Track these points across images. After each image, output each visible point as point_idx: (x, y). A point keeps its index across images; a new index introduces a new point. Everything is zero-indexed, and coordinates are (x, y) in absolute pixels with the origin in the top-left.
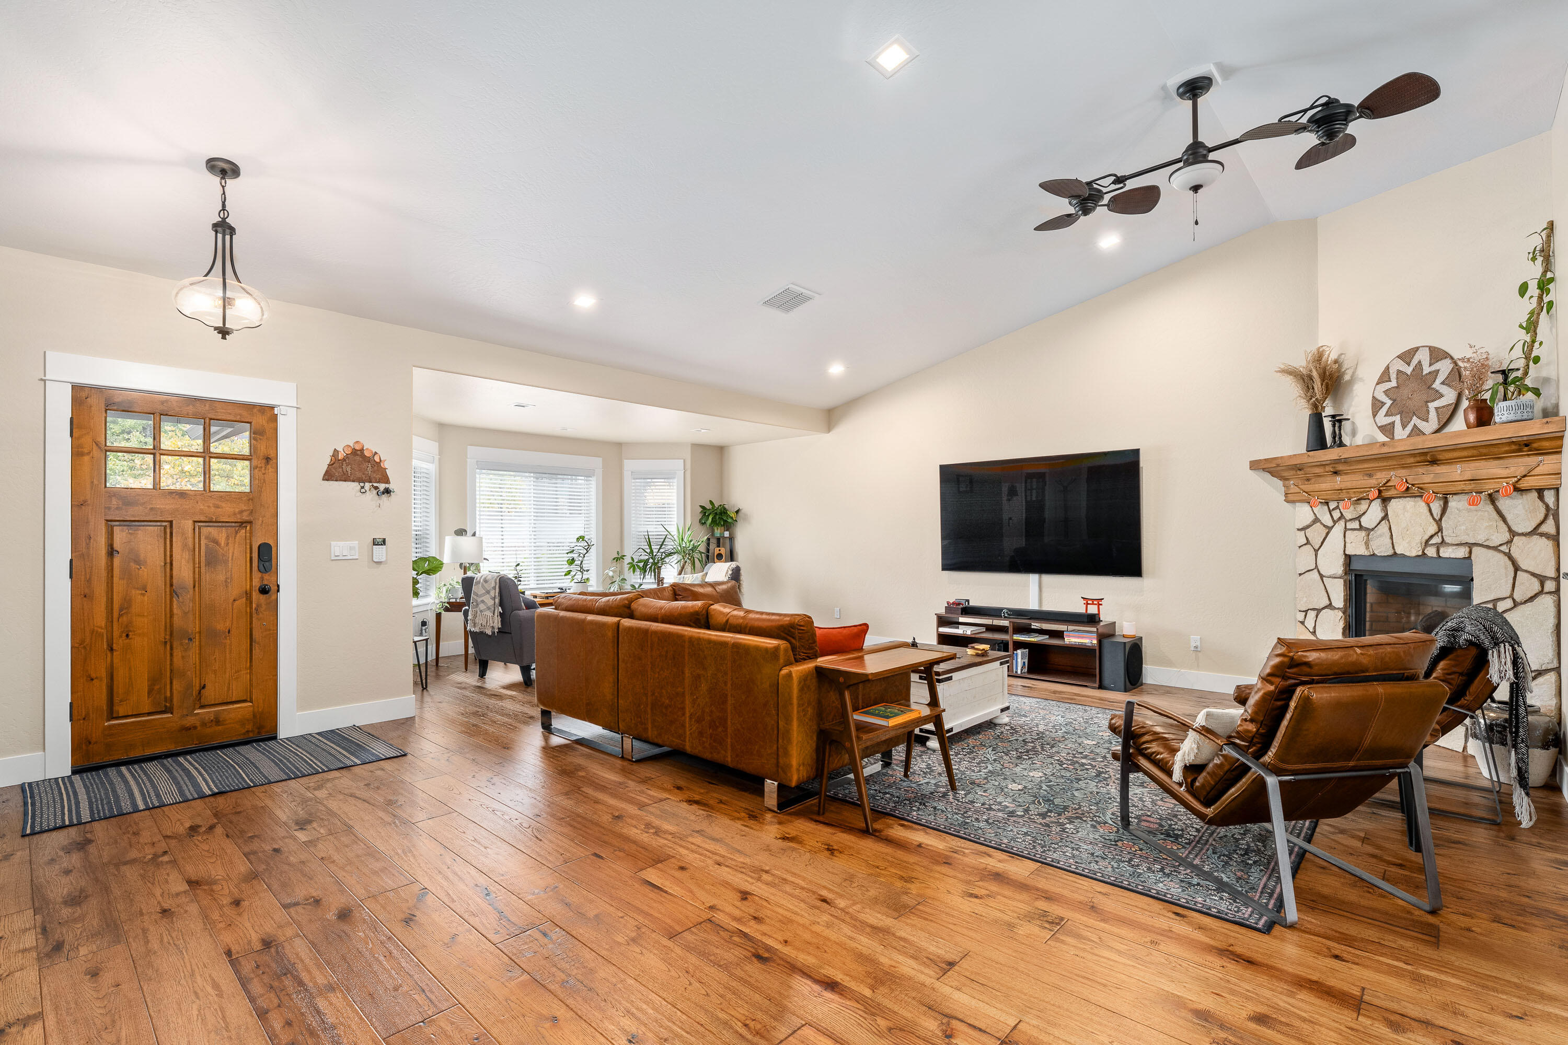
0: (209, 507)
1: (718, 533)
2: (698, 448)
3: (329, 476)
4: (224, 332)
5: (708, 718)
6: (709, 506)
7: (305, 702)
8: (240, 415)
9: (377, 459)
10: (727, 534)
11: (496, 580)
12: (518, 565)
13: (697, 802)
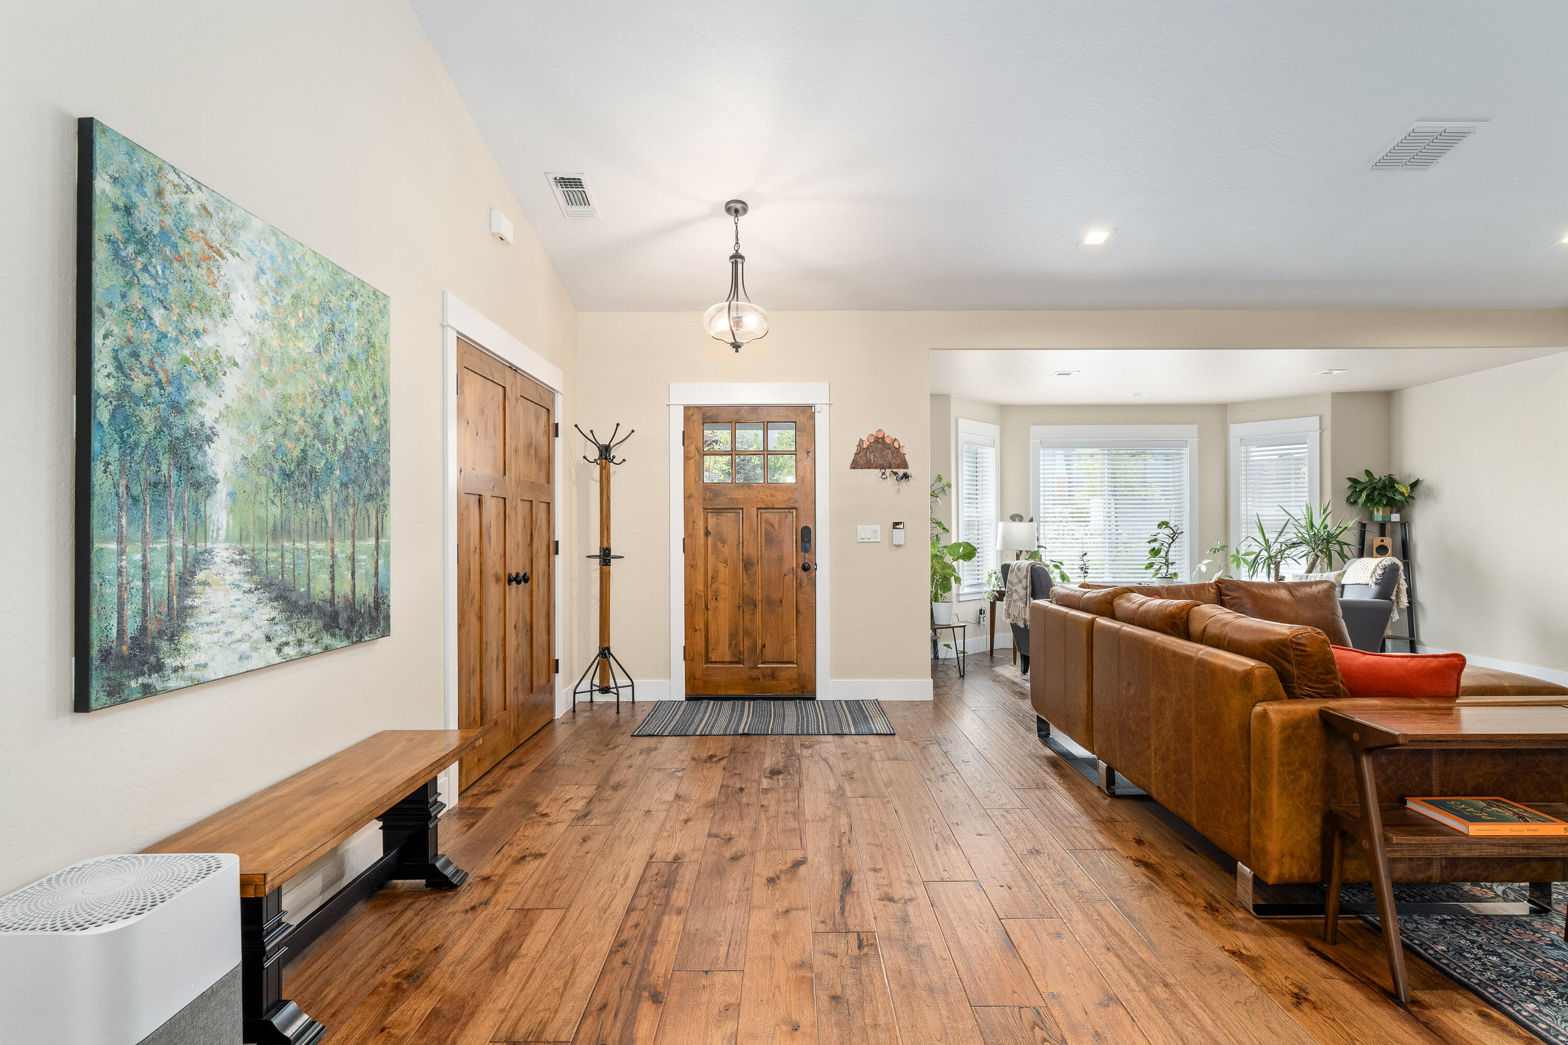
0: (767, 496)
1: (1379, 515)
2: (1342, 398)
3: (855, 465)
4: (736, 346)
5: (1172, 758)
6: (1364, 479)
7: (838, 671)
8: (788, 416)
9: (896, 445)
10: (1395, 517)
11: (1027, 568)
12: (1085, 554)
13: (1147, 865)
